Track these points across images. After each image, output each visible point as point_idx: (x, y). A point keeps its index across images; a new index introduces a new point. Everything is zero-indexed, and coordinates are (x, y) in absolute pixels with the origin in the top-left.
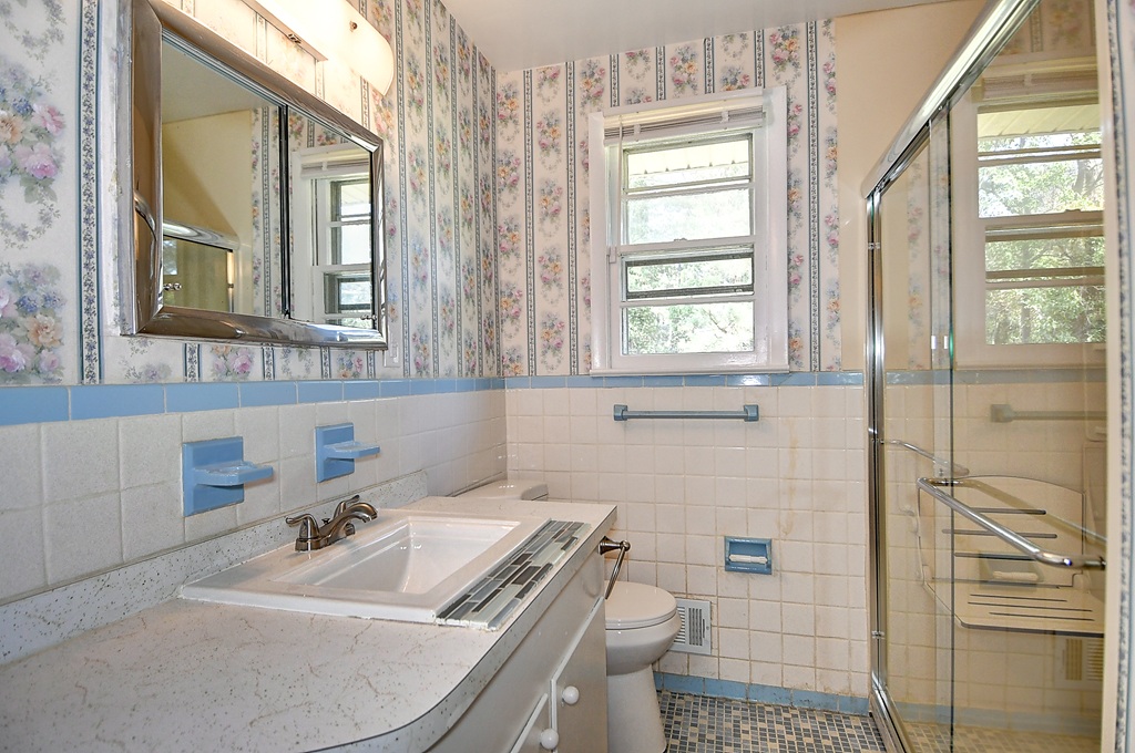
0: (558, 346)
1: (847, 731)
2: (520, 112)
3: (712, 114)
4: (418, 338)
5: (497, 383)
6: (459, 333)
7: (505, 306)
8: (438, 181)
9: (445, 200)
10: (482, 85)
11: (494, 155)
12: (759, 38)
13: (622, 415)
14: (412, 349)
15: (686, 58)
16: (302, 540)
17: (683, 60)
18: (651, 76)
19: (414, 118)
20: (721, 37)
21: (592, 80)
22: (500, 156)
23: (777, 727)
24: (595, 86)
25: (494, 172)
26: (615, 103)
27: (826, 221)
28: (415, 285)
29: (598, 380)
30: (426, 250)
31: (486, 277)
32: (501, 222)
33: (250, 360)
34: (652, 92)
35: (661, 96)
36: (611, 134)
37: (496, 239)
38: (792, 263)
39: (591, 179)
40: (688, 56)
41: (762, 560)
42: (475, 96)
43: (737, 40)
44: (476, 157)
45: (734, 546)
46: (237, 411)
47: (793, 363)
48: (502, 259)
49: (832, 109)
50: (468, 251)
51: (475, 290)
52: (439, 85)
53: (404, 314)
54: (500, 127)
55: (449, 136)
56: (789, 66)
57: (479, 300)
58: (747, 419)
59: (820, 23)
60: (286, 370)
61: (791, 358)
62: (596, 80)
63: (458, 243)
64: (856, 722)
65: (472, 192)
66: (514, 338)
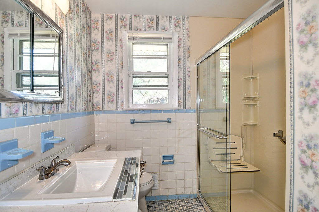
0: (113, 101)
1: (193, 203)
2: (100, 27)
3: (159, 37)
4: (71, 99)
5: (92, 113)
6: (82, 97)
7: (94, 88)
8: (77, 46)
9: (78, 52)
10: (88, 17)
11: (91, 39)
12: (171, 18)
13: (133, 122)
14: (70, 103)
15: (151, 20)
16: (41, 176)
17: (150, 20)
18: (141, 23)
19: (70, 24)
20: (161, 16)
21: (123, 21)
22: (93, 40)
23: (177, 206)
24: (125, 23)
25: (91, 45)
26: (131, 29)
27: (187, 70)
28: (70, 80)
29: (126, 112)
30: (73, 69)
31: (89, 78)
32: (93, 61)
33: (19, 109)
34: (141, 28)
35: (144, 30)
36: (130, 38)
37: (91, 66)
38: (179, 80)
39: (123, 51)
40: (152, 19)
41: (172, 160)
42: (86, 19)
43: (165, 18)
44: (86, 39)
45: (165, 157)
46: (15, 129)
47: (179, 107)
48: (94, 73)
49: (189, 41)
50: (84, 70)
51: (86, 83)
52: (77, 14)
53: (67, 90)
54: (93, 31)
55: (79, 31)
56: (178, 27)
57: (88, 86)
58: (168, 122)
59: (186, 17)
60: (31, 112)
61: (179, 106)
62: (125, 21)
63: (82, 67)
64: (195, 200)
65: (85, 50)
66: (97, 98)
